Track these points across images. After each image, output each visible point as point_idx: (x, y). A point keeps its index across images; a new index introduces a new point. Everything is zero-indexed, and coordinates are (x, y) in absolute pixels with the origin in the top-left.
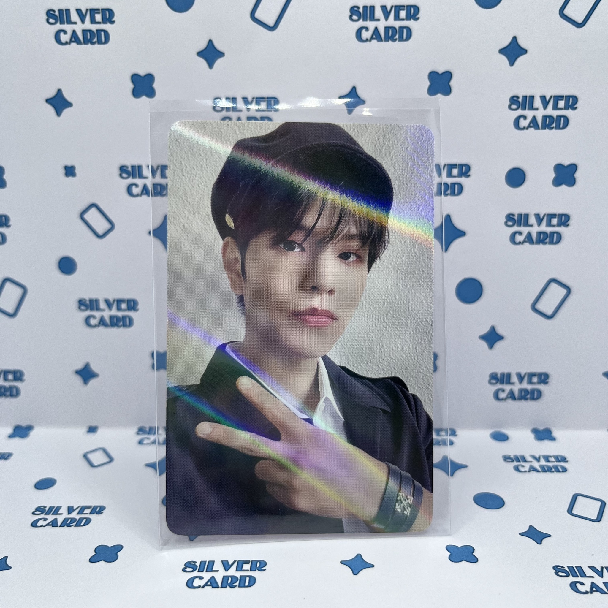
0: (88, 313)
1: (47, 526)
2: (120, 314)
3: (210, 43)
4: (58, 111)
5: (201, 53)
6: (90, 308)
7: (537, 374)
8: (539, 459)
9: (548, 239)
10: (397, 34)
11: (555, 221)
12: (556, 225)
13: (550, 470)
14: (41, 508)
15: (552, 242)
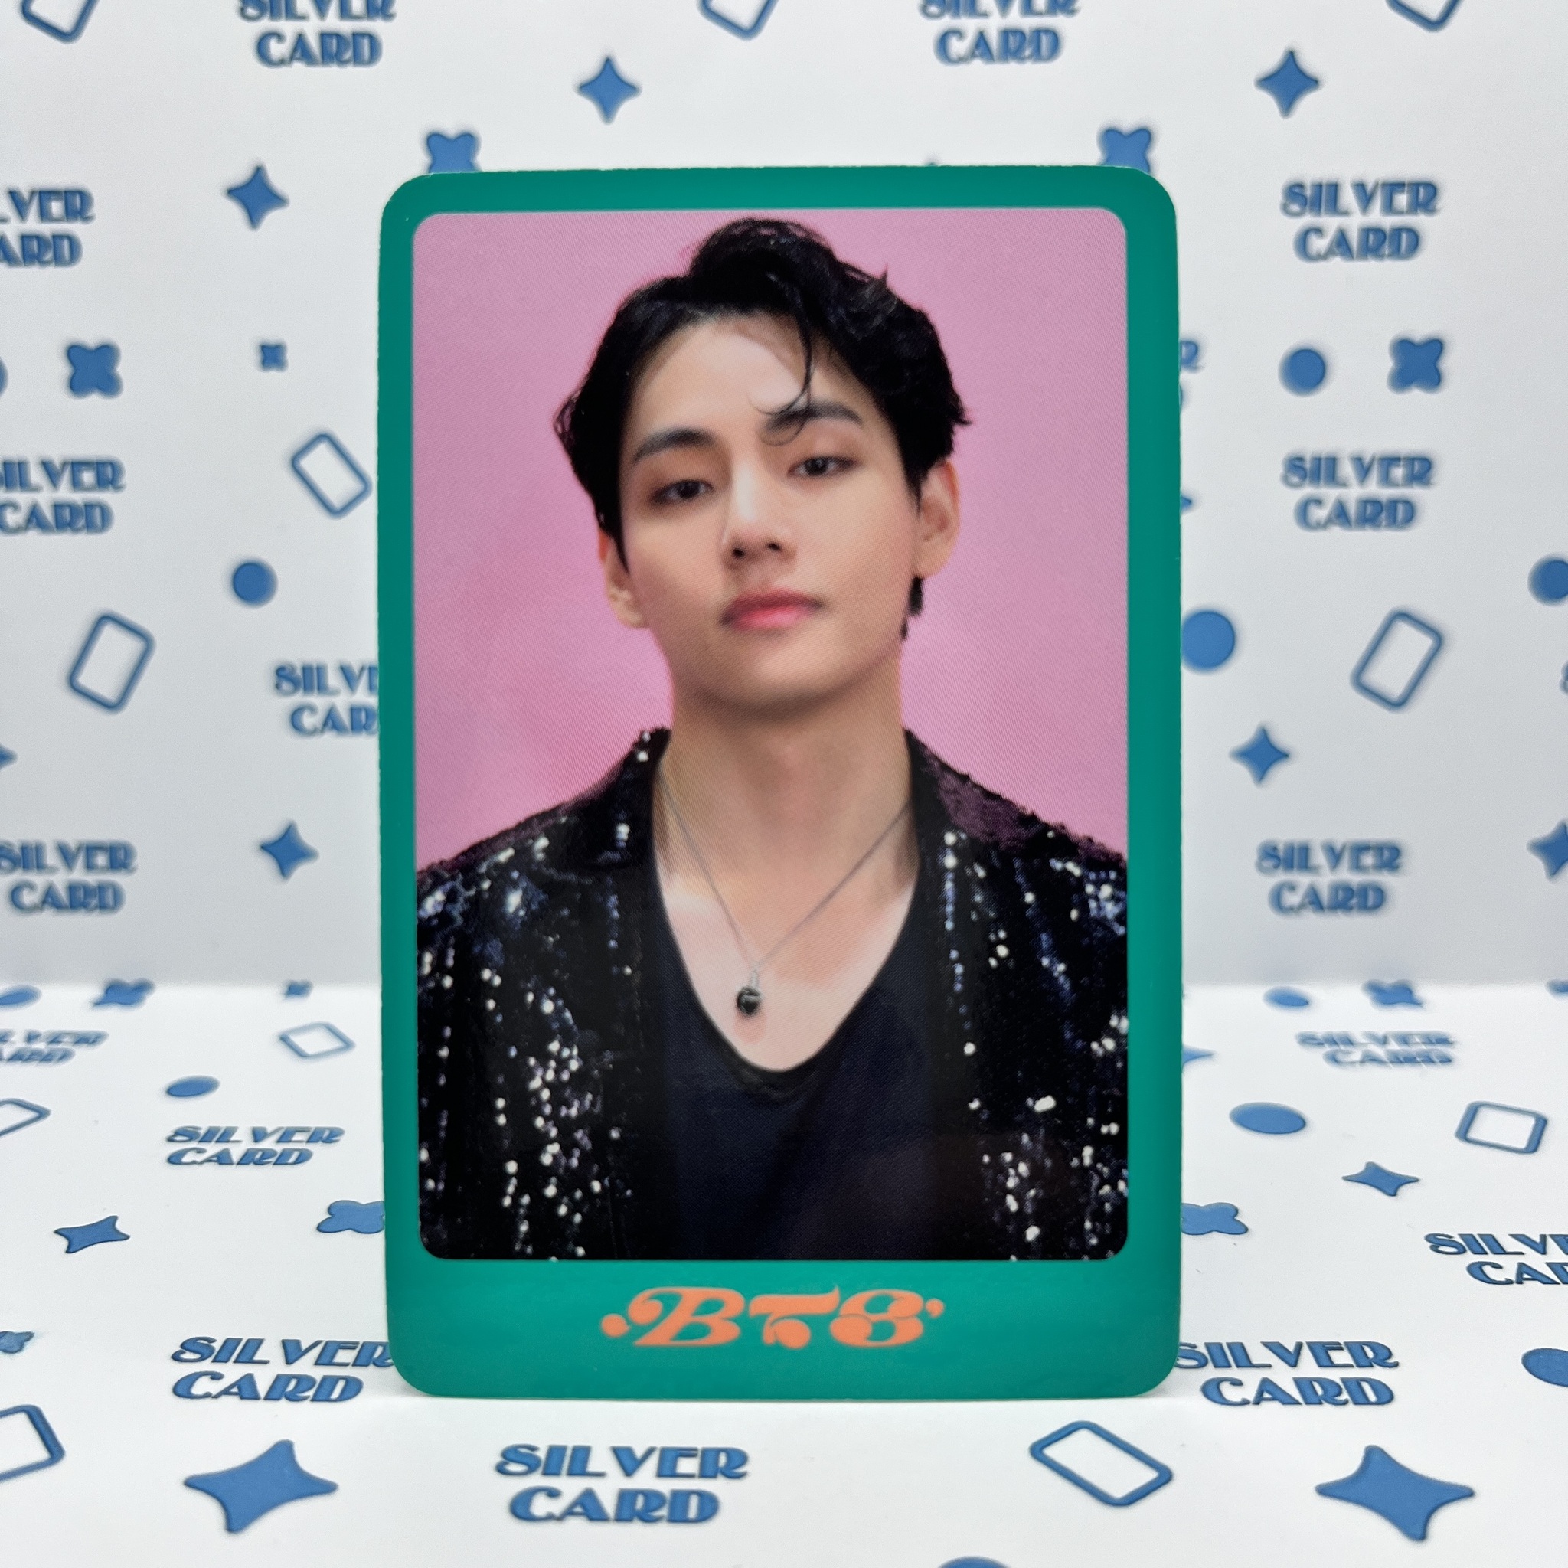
0: (299, 698)
1: (206, 1164)
3: (608, 64)
4: (254, 217)
5: (587, 88)
6: (303, 686)
7: (1371, 844)
8: (1384, 1041)
9: (1383, 516)
10: (1026, 45)
11: (1398, 472)
12: (1400, 482)
13: (1410, 1060)
14: (187, 1131)
15: (1393, 523)
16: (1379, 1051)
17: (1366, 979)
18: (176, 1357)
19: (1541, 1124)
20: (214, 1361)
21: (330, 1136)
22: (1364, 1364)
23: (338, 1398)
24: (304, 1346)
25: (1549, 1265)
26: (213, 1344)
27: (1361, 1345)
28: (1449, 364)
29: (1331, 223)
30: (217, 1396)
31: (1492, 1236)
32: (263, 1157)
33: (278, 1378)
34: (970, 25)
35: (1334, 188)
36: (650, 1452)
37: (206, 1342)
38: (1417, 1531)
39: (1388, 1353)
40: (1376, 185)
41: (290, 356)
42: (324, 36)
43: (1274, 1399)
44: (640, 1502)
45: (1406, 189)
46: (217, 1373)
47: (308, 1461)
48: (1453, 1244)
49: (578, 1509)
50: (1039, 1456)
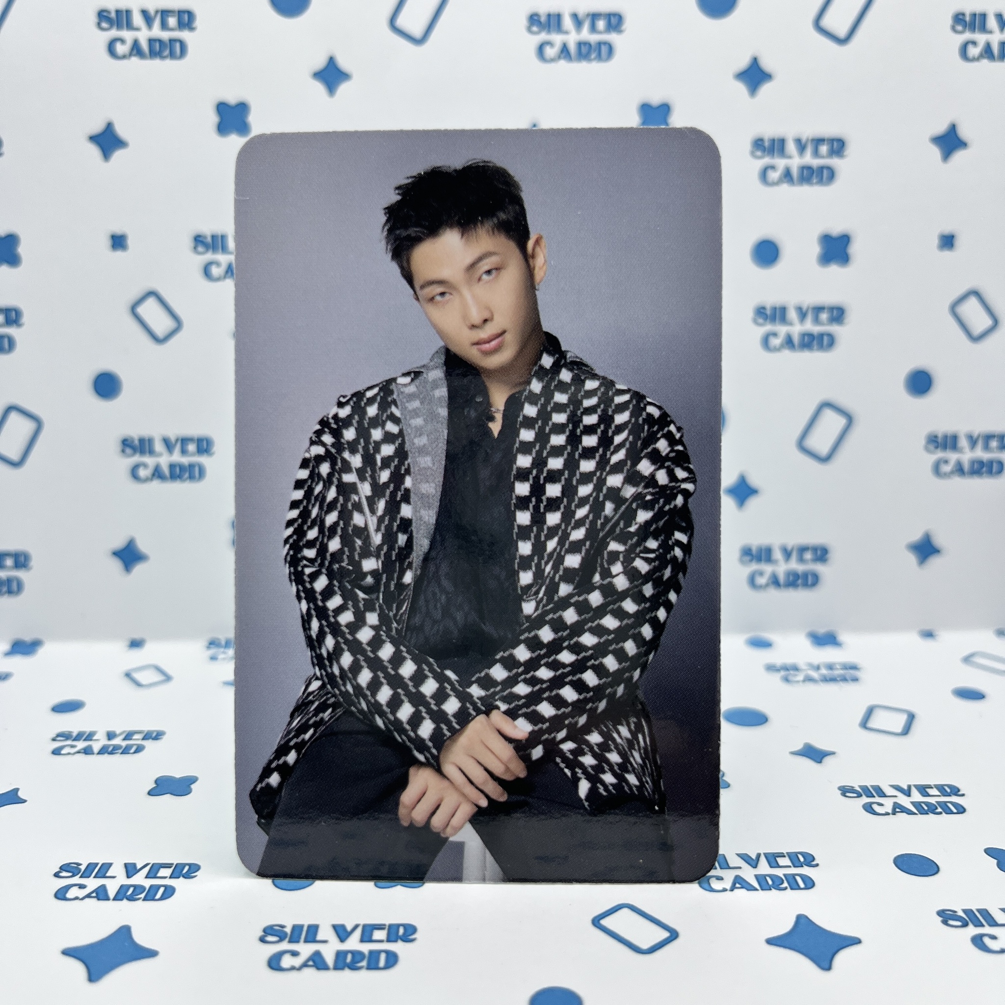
0: (137, 459)
1: (76, 754)
2: (185, 460)
3: (331, 61)
4: (106, 154)
5: (319, 75)
6: (139, 450)
7: (810, 548)
8: (818, 668)
9: (815, 342)
10: (592, 50)
11: (824, 316)
12: (825, 322)
13: (833, 680)
14: (65, 734)
15: (821, 347)
16: (815, 675)
17: (808, 630)
18: (56, 875)
19: (911, 717)
20: (81, 877)
21: (157, 736)
22: (796, 865)
23: (159, 898)
24: (139, 867)
25: (912, 803)
26: (80, 867)
27: (796, 854)
28: (855, 249)
29: (781, 163)
30: (83, 899)
31: (878, 786)
32: (113, 749)
33: (122, 886)
34: (558, 39)
35: (782, 142)
36: (356, 926)
37: (75, 866)
38: (826, 965)
39: (811, 859)
40: (807, 140)
41: (130, 242)
42: (151, 41)
43: (742, 888)
44: (349, 958)
45: (826, 142)
46: (83, 885)
47: (141, 938)
48: (854, 792)
49: (311, 963)
50: (597, 925)
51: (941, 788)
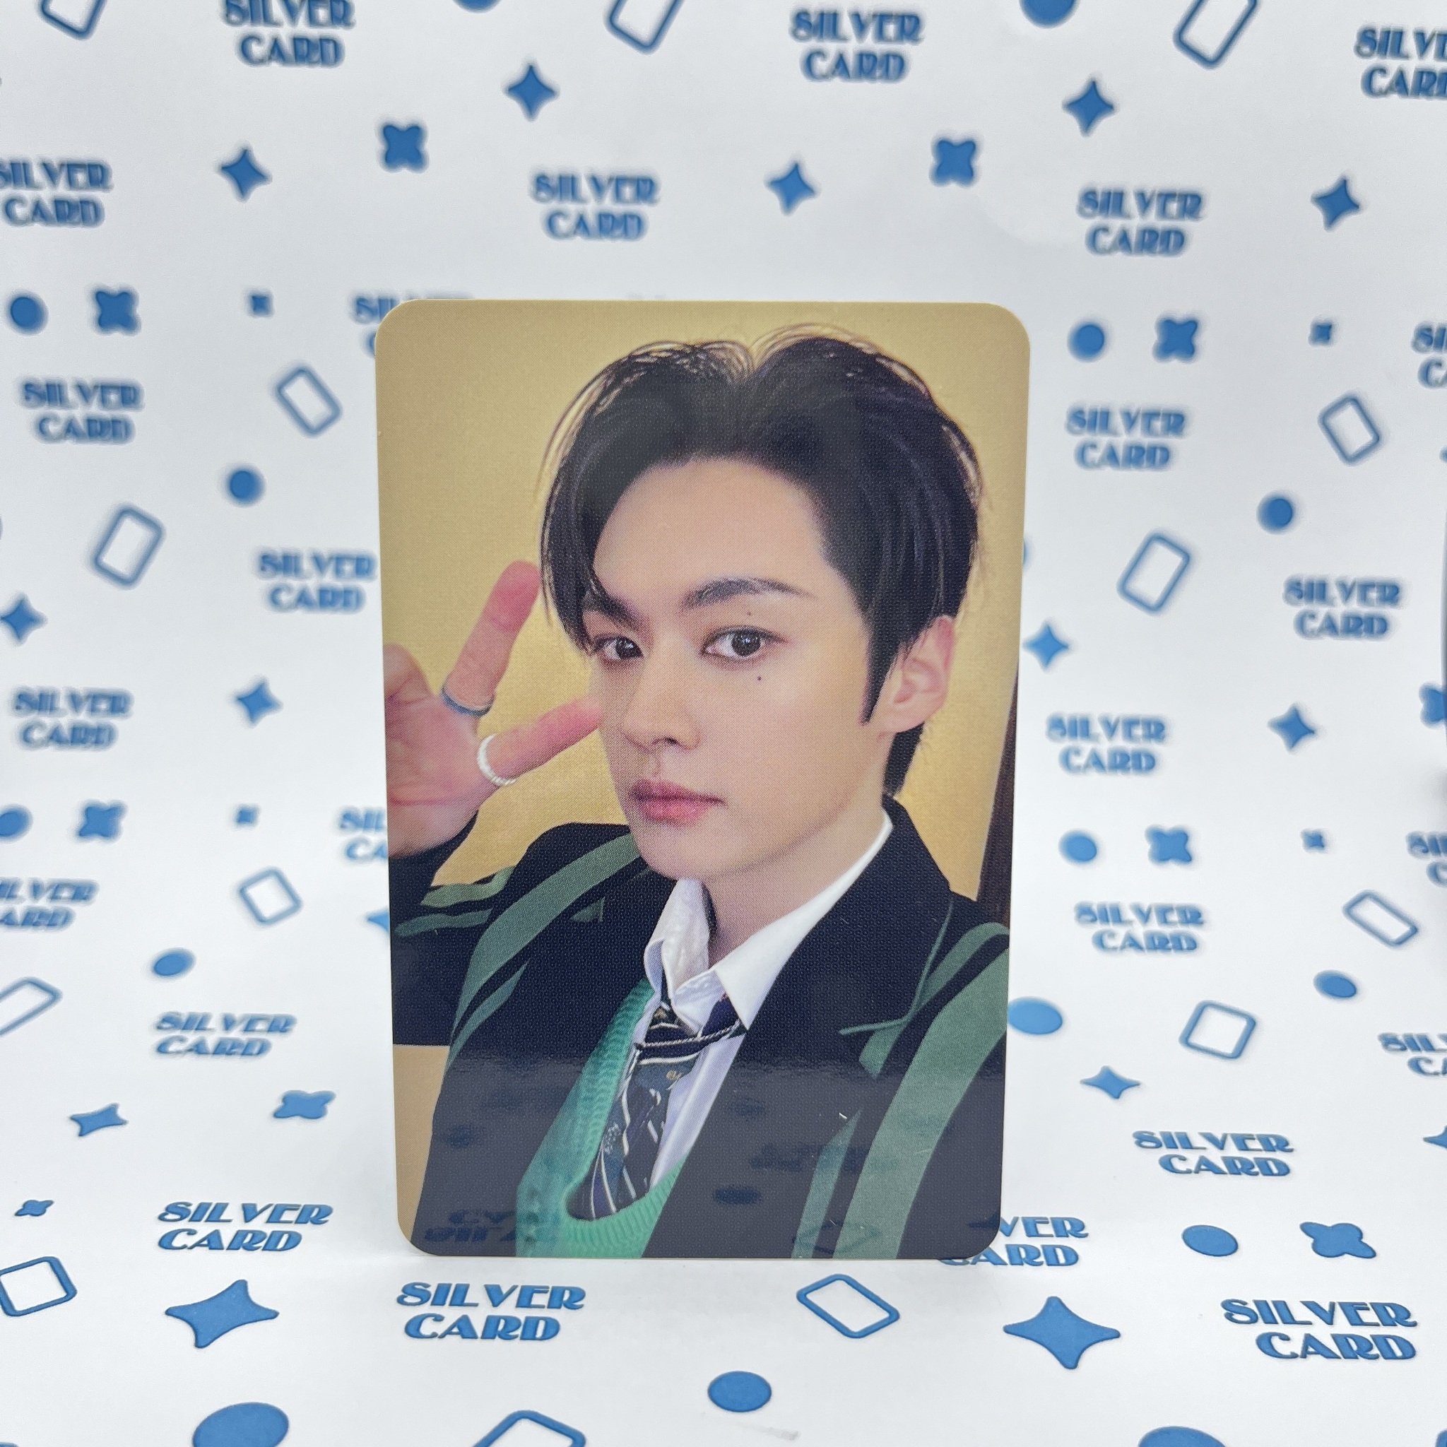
18: (162, 1218)
19: (1251, 1026)
20: (190, 1220)
21: (285, 1025)
22: (1060, 1234)
23: (284, 1247)
24: (259, 1209)
25: (1225, 1159)
26: (189, 1208)
27: (1062, 1220)
30: (192, 1248)
31: (1185, 1134)
32: (232, 1048)
33: (238, 1232)
36: (513, 1289)
37: (184, 1206)
38: (1070, 1362)
43: (987, 1261)
44: (501, 1325)
46: (192, 1229)
47: (258, 1295)
49: (456, 1330)
50: (803, 1299)
51: (1265, 1141)
